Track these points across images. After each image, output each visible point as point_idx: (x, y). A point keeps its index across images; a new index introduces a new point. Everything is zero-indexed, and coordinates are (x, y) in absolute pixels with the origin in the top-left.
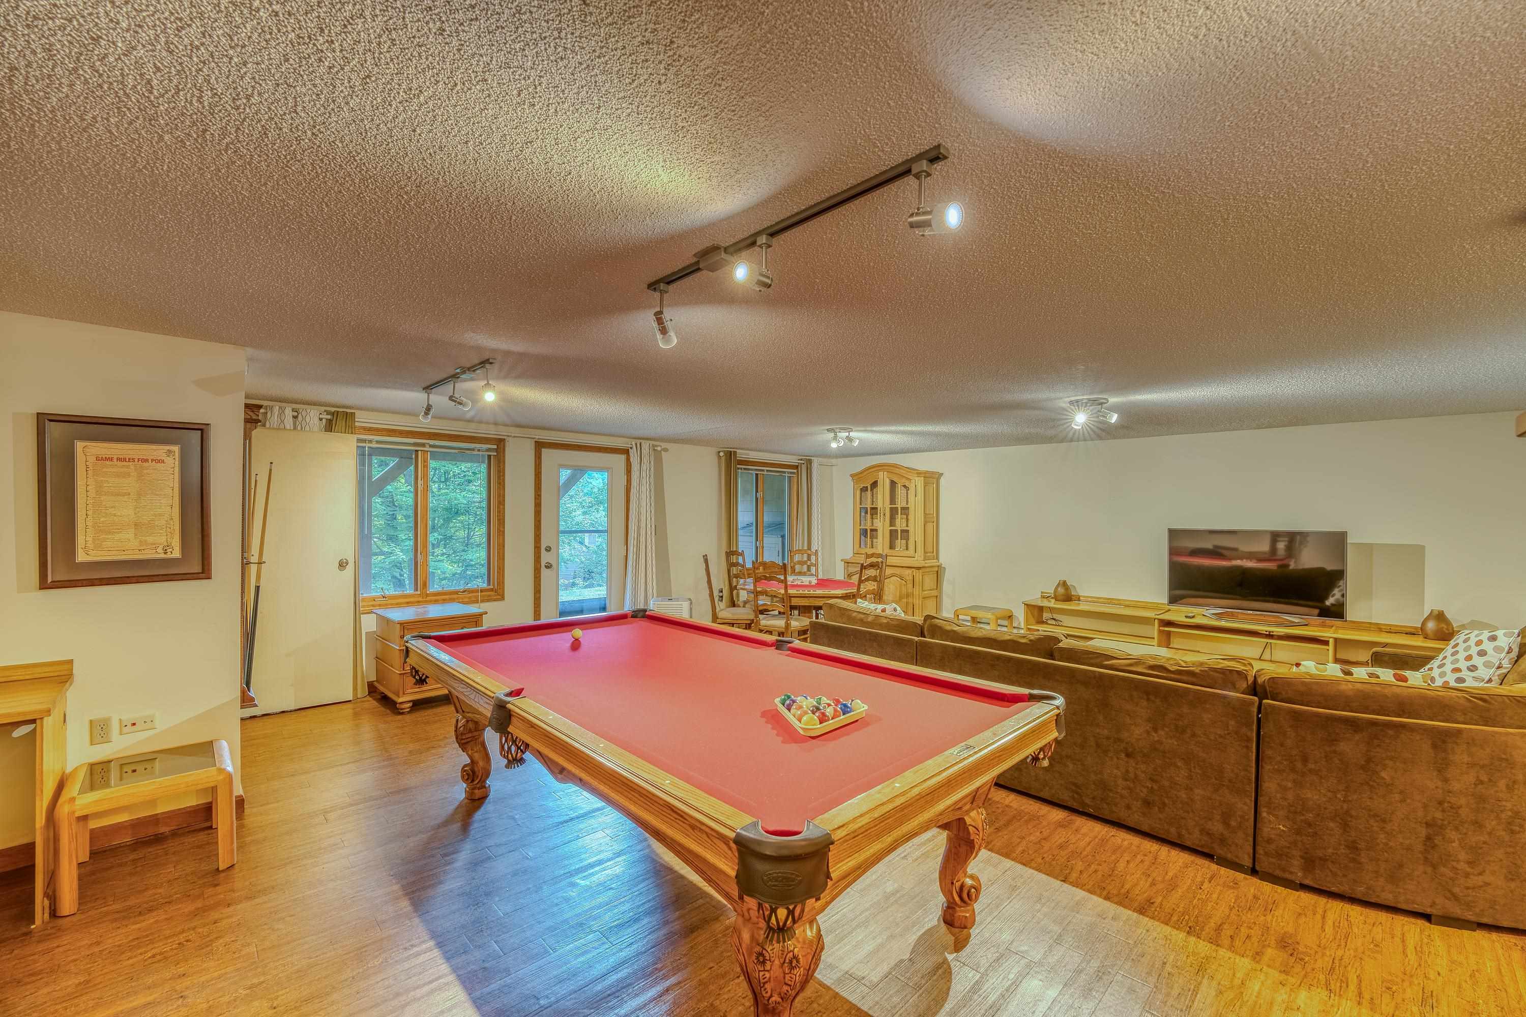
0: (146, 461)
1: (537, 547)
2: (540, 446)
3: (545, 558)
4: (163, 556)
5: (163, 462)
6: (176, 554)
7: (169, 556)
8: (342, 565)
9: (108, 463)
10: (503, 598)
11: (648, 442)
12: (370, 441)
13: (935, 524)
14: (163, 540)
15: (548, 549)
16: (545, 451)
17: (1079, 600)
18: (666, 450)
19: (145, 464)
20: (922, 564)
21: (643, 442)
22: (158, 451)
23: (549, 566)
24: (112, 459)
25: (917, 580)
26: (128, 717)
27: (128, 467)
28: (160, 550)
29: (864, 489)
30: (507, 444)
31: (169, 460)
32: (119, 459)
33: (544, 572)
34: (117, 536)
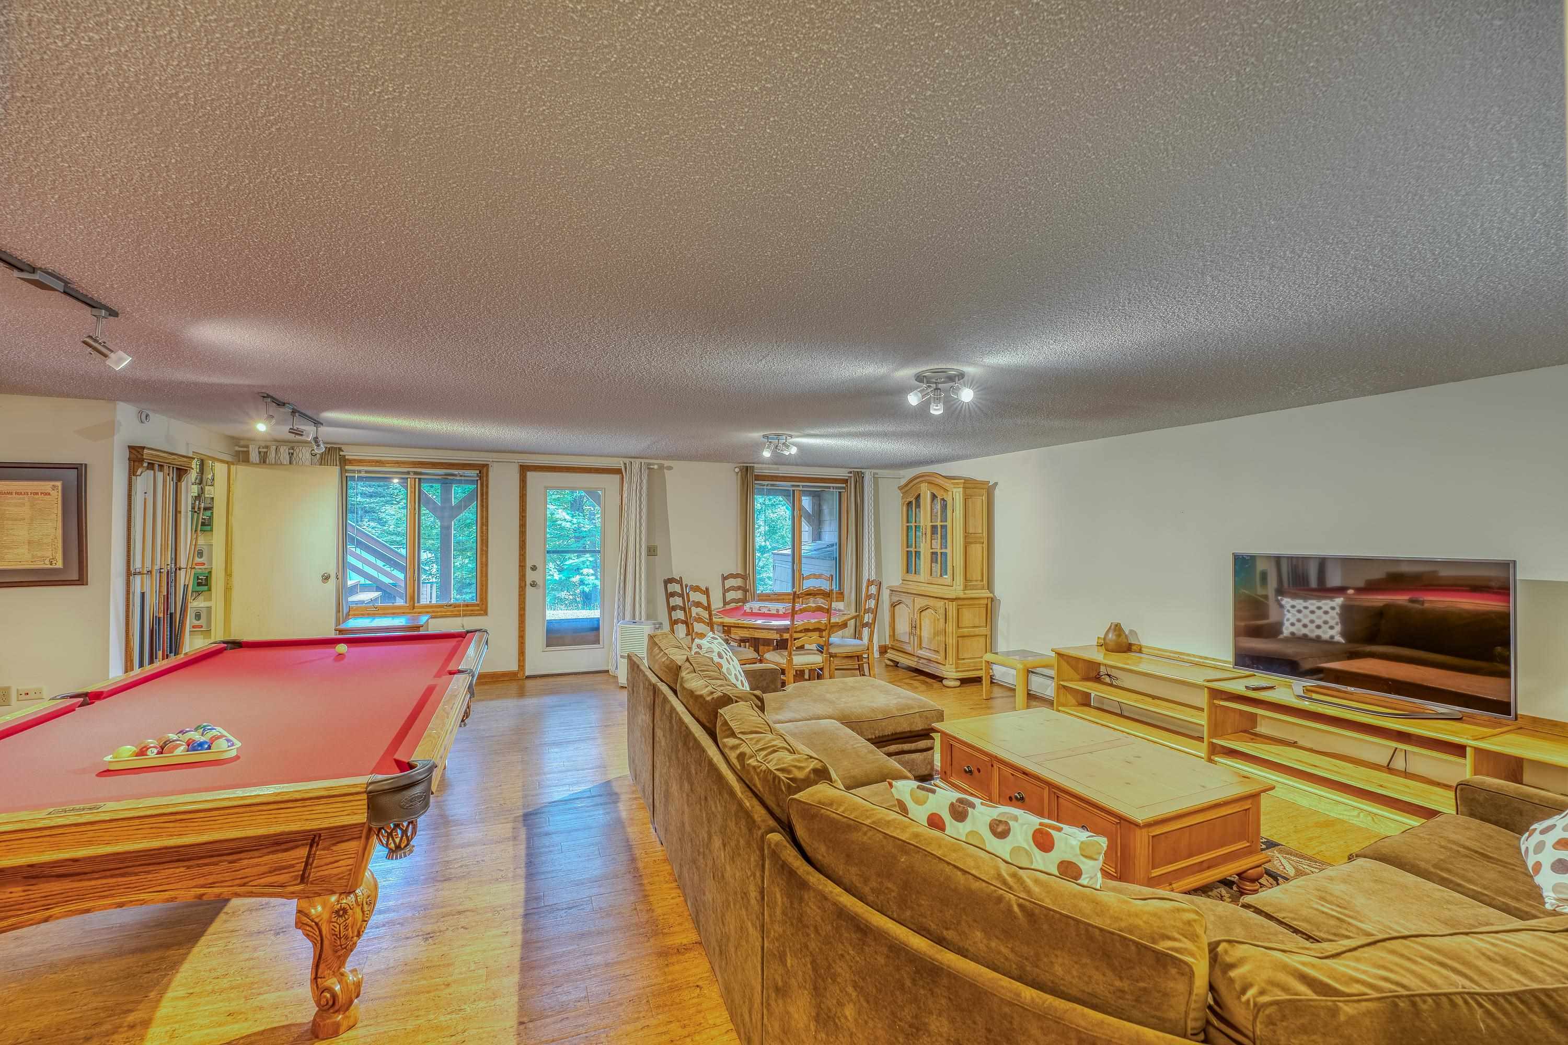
0: (37, 494)
1: (522, 567)
2: (524, 469)
3: (530, 576)
4: (49, 566)
5: (49, 494)
6: (60, 565)
7: (54, 566)
8: (326, 578)
9: (9, 496)
10: (486, 613)
11: (638, 461)
12: (359, 472)
13: (985, 545)
14: (49, 554)
15: (534, 568)
16: (530, 475)
17: (1140, 651)
18: (670, 468)
19: (36, 497)
20: (961, 595)
21: (633, 460)
22: (47, 486)
23: (534, 584)
24: (11, 493)
25: (950, 614)
26: (24, 687)
27: (23, 499)
28: (47, 562)
29: (910, 504)
30: (491, 469)
31: (54, 493)
32: (17, 493)
33: (529, 590)
34: (16, 551)
